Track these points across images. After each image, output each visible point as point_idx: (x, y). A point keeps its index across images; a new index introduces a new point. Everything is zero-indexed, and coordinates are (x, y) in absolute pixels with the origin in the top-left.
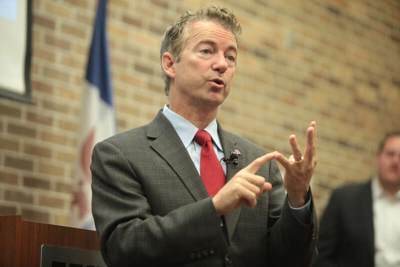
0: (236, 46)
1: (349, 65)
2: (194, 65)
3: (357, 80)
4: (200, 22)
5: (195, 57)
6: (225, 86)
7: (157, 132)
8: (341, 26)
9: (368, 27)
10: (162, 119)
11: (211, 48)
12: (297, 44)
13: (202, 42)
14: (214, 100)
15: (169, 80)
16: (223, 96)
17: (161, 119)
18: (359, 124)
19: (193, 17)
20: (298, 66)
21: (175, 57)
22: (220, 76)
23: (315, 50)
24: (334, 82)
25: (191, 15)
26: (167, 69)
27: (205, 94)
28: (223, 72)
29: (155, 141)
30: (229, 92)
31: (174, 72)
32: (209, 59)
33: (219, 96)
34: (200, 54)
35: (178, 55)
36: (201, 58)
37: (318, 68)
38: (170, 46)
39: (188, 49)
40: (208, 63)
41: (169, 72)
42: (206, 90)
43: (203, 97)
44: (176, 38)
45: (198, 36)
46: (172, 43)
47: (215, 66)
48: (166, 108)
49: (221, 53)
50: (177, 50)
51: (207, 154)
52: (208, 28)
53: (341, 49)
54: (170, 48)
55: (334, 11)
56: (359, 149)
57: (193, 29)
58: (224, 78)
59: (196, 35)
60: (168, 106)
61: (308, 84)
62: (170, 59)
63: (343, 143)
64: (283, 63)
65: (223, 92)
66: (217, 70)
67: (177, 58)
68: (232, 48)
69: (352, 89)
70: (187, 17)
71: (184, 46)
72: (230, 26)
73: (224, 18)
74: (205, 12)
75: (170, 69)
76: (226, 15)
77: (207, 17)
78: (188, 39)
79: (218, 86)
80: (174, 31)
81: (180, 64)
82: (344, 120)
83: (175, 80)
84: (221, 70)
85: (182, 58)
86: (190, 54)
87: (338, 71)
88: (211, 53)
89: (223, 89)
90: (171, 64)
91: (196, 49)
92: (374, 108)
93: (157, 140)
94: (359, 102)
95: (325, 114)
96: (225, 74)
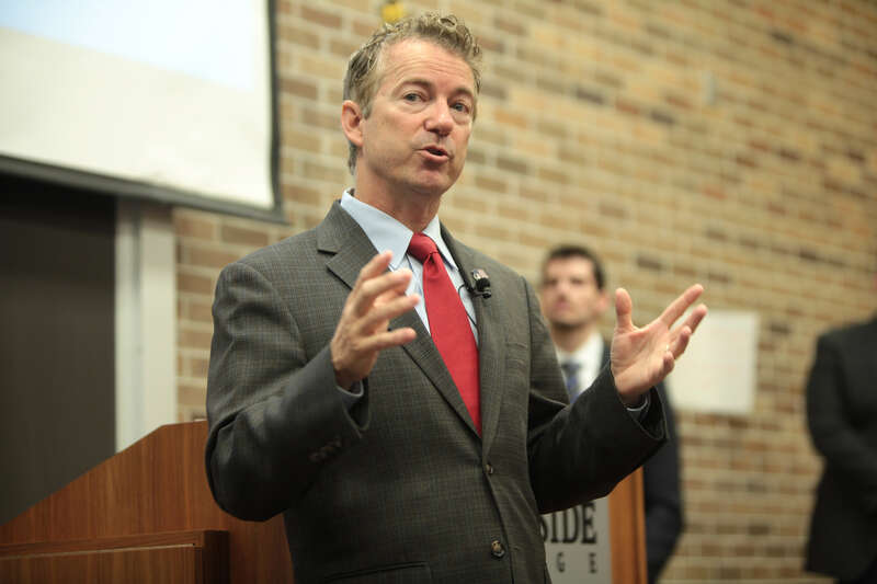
0: (471, 87)
1: (813, 125)
2: (392, 122)
3: (827, 149)
4: (404, 43)
5: (395, 108)
6: (451, 158)
7: (337, 241)
8: (795, 63)
9: (842, 62)
10: (343, 218)
11: (424, 91)
12: (721, 97)
13: (407, 83)
14: (429, 184)
15: (356, 149)
16: (447, 177)
17: (339, 217)
18: (834, 224)
19: (393, 35)
20: (726, 133)
21: (362, 109)
22: (438, 141)
23: (753, 105)
24: (789, 156)
25: (390, 32)
26: (349, 131)
27: (413, 174)
28: (446, 135)
29: (334, 258)
30: (460, 171)
31: (361, 135)
32: (420, 111)
33: (440, 178)
34: (403, 103)
35: (366, 105)
36: (405, 110)
37: (760, 134)
38: (354, 89)
39: (383, 94)
40: (419, 118)
41: (355, 136)
42: (414, 169)
43: (411, 180)
44: (363, 74)
45: (400, 70)
46: (358, 83)
47: (430, 124)
48: (346, 197)
49: (442, 101)
50: (364, 96)
51: (434, 277)
52: (419, 55)
53: (798, 100)
54: (354, 93)
55: (781, 38)
56: (837, 264)
57: (391, 57)
58: (448, 145)
59: (396, 69)
60: (352, 193)
61: (743, 161)
62: (355, 113)
63: (808, 256)
64: (700, 129)
65: (447, 169)
66: (434, 130)
67: (365, 111)
68: (462, 91)
69: (819, 165)
70: (384, 35)
71: (376, 87)
72: (459, 49)
73: (447, 35)
74: (415, 25)
75: (355, 130)
76: (452, 29)
77: (418, 35)
78: (384, 76)
79: (436, 159)
80: (361, 60)
81: (370, 120)
82: (807, 218)
83: (364, 149)
84: (441, 132)
85: (374, 110)
86: (387, 104)
87: (794, 138)
88: (424, 101)
89: (447, 165)
90: (356, 122)
91: (396, 94)
92: (858, 195)
93: (337, 256)
94: (832, 186)
95: (776, 209)
96: (449, 137)
